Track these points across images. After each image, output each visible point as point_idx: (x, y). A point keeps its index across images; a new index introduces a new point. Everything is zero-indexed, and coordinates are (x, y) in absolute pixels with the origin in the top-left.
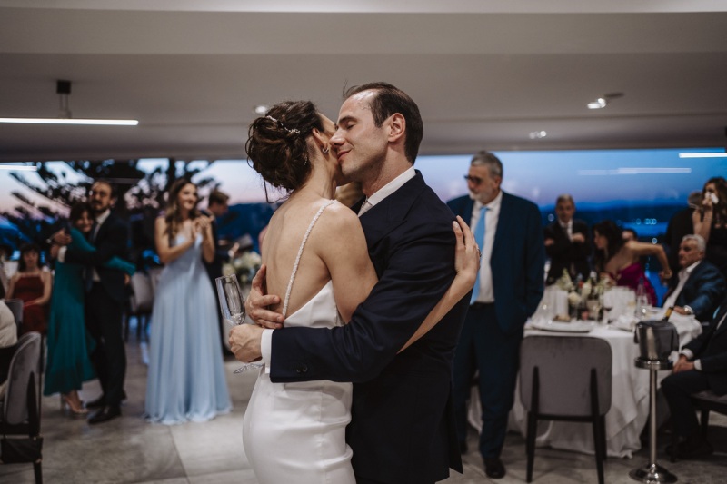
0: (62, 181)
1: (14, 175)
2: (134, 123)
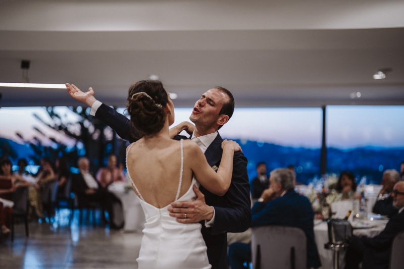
1: (35, 116)
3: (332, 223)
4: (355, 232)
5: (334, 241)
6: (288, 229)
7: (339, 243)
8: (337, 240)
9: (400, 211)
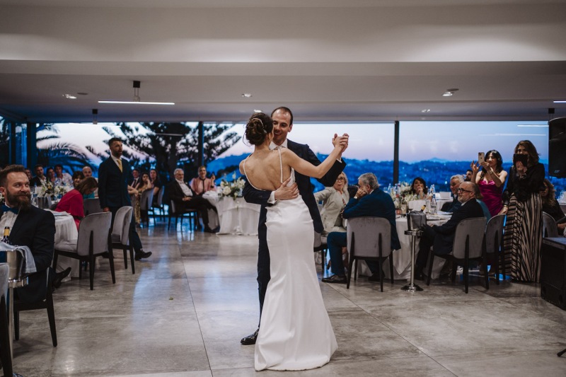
0: (135, 133)
1: (106, 129)
2: (173, 104)
3: (410, 215)
4: (428, 223)
5: (412, 228)
6: (377, 219)
7: (415, 230)
8: (414, 228)
9: (463, 205)
